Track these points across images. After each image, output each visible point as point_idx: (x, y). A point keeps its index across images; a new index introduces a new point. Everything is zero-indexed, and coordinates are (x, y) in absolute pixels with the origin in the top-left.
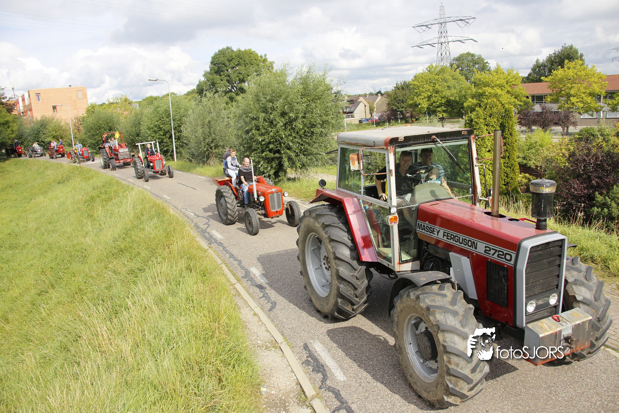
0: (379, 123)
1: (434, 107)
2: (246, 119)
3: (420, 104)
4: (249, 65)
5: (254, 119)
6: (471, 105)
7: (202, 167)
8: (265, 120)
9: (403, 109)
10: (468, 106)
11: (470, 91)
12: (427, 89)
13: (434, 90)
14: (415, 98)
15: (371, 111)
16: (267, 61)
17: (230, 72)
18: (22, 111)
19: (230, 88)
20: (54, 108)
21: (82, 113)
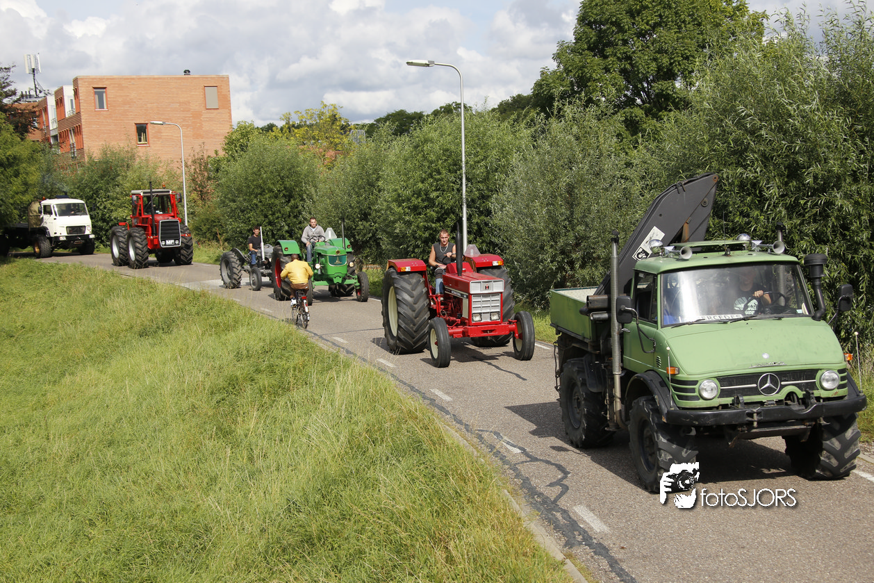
17: (636, 44)
18: (53, 133)
19: (629, 93)
20: (141, 129)
21: (214, 147)
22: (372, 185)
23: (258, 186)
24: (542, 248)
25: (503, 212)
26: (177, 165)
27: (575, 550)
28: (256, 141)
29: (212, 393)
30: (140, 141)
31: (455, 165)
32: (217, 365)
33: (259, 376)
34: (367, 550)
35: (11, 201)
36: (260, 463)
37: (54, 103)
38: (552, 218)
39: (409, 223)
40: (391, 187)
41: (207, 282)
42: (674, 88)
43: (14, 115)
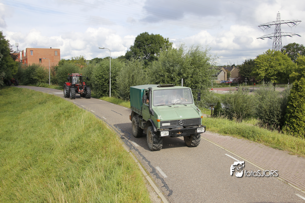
0: (232, 84)
1: (269, 76)
2: (157, 76)
3: (260, 74)
4: (158, 44)
5: (161, 76)
6: (294, 76)
7: (126, 102)
8: (168, 77)
9: (249, 77)
10: (292, 77)
11: (294, 67)
12: (265, 65)
13: (270, 65)
14: (257, 70)
15: (228, 76)
16: (169, 42)
17: (146, 47)
18: (21, 60)
19: (145, 56)
20: (40, 60)
21: (56, 64)
22: (91, 73)
23: (66, 73)
24: (126, 88)
25: (119, 80)
26: (48, 67)
27: (131, 150)
28: (65, 63)
29: (55, 117)
30: (40, 62)
31: (109, 70)
32: (56, 111)
33: (65, 113)
34: (88, 150)
35: (11, 74)
36: (65, 132)
37: (21, 53)
38: (129, 82)
39: (98, 82)
40: (95, 74)
41: (54, 93)
42: (154, 56)
43: (13, 56)
